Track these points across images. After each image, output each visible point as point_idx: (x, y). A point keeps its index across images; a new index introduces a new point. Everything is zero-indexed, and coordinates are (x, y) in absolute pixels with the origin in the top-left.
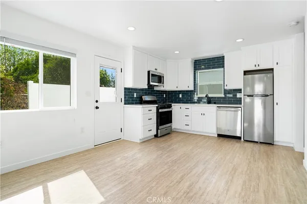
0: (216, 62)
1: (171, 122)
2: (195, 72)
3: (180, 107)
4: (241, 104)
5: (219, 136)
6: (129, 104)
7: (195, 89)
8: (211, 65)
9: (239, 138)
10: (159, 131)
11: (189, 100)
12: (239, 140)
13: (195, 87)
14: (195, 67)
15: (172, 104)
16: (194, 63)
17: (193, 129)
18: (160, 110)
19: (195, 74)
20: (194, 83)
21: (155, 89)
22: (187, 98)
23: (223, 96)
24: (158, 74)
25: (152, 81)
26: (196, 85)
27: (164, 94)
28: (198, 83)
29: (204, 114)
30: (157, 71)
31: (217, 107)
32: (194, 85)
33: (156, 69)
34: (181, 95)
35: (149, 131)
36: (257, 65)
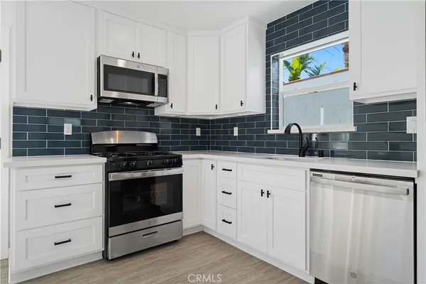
1: (180, 210)
2: (268, 58)
7: (268, 110)
10: (109, 241)
11: (256, 144)
13: (268, 105)
14: (267, 46)
15: (185, 156)
16: (267, 32)
18: (113, 177)
19: (268, 65)
20: (268, 91)
21: (156, 114)
22: (252, 138)
23: (354, 129)
24: (138, 67)
25: (106, 88)
26: (271, 96)
27: (195, 127)
28: (280, 91)
29: (268, 194)
30: (140, 61)
31: (312, 170)
32: (268, 98)
33: (136, 55)
34: (236, 130)
35: (56, 244)
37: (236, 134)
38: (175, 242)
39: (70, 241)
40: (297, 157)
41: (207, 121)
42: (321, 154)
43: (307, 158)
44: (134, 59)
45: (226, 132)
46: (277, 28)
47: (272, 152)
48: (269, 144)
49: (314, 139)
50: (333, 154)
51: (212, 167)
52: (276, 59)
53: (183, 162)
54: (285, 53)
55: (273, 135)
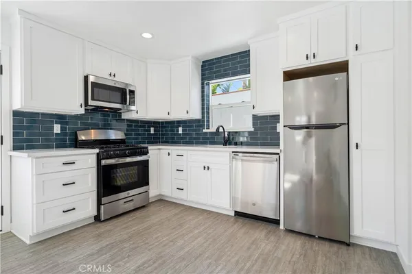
0: (239, 62)
1: (147, 184)
2: (203, 84)
3: (167, 152)
4: (278, 145)
5: (238, 214)
7: (203, 117)
8: (230, 69)
9: (276, 223)
10: (102, 207)
11: (195, 139)
13: (203, 113)
14: (203, 75)
15: (150, 148)
16: (202, 66)
18: (103, 162)
19: (203, 88)
20: (203, 105)
21: (123, 117)
22: (191, 134)
23: (252, 130)
24: (115, 84)
25: (93, 99)
26: (205, 108)
27: (149, 127)
28: (210, 104)
29: (208, 168)
30: (115, 79)
31: (233, 152)
32: (203, 109)
33: (113, 74)
34: (180, 129)
35: (64, 212)
36: (311, 56)
37: (180, 132)
38: (144, 207)
39: (74, 209)
40: (222, 146)
41: (158, 123)
42: (236, 144)
43: (227, 146)
44: (111, 78)
45: (173, 131)
46: (209, 65)
47: (206, 143)
48: (203, 139)
49: (226, 135)
50: (242, 144)
51: (169, 154)
52: (208, 84)
53: (149, 151)
54: (213, 81)
55: (206, 133)
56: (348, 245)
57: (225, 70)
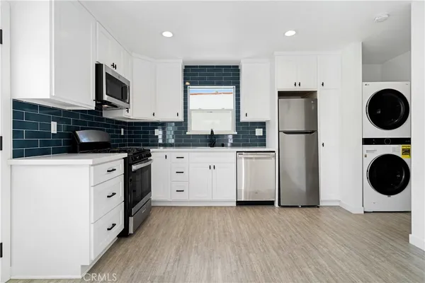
0: (224, 75)
2: (185, 88)
4: (265, 145)
5: (239, 203)
6: (30, 154)
8: (214, 79)
9: (271, 203)
10: (131, 219)
12: (270, 207)
13: (185, 116)
14: (185, 79)
17: (191, 199)
18: (134, 167)
19: (185, 91)
23: (236, 133)
26: (188, 112)
29: (214, 167)
32: (185, 112)
33: (114, 66)
34: (157, 131)
36: (297, 84)
37: (157, 134)
44: (115, 70)
46: (192, 71)
51: (166, 157)
55: (190, 135)
56: (318, 207)
57: (210, 79)
